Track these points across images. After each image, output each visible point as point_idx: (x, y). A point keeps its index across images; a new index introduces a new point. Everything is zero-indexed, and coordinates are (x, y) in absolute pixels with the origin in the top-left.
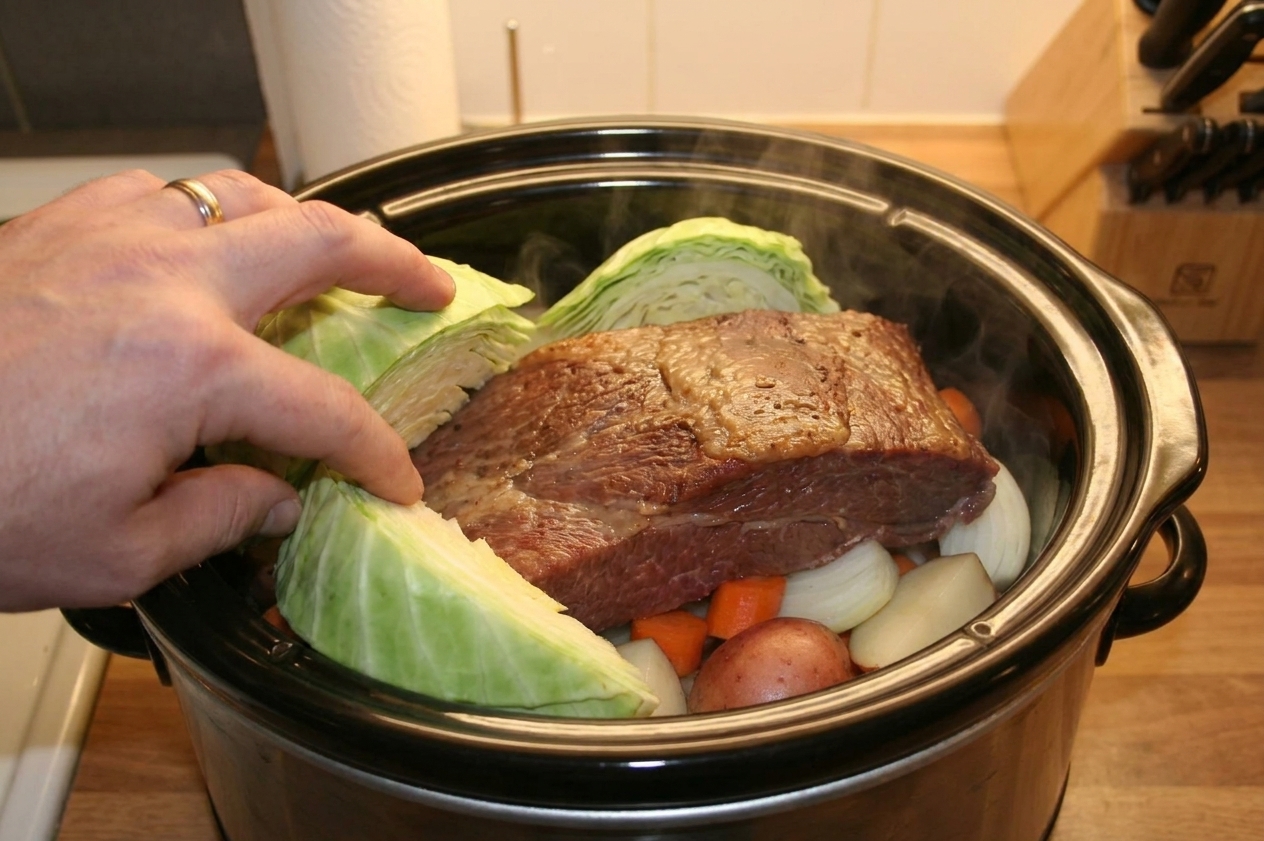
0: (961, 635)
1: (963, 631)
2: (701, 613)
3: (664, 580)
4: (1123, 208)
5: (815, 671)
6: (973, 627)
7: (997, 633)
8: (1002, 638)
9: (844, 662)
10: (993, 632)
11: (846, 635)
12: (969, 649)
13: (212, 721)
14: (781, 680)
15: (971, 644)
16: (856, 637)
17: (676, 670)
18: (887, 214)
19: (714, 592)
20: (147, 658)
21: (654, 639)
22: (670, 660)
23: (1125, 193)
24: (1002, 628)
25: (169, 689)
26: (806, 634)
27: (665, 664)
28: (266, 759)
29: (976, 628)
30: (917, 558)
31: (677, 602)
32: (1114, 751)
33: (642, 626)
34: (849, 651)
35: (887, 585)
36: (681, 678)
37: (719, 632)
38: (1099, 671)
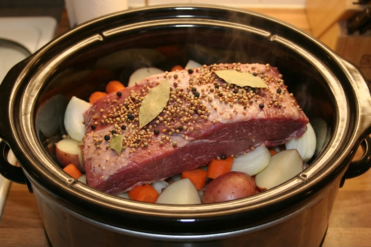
0: (296, 178)
1: (297, 176)
2: (206, 169)
3: (193, 159)
4: (345, 36)
5: (245, 190)
6: (301, 175)
7: (309, 177)
8: (311, 179)
9: (254, 186)
10: (307, 177)
11: (254, 177)
12: (299, 183)
13: (47, 205)
14: (233, 193)
15: (300, 181)
16: (257, 178)
17: (196, 188)
18: (270, 37)
19: (210, 162)
20: (25, 184)
21: (189, 178)
22: (194, 185)
23: (346, 31)
24: (310, 176)
25: (32, 194)
26: (241, 177)
27: (193, 186)
28: (65, 218)
29: (302, 175)
30: (277, 150)
31: (197, 166)
32: (343, 216)
33: (185, 174)
34: (255, 183)
35: (268, 161)
36: (198, 191)
37: (211, 176)
38: (340, 189)
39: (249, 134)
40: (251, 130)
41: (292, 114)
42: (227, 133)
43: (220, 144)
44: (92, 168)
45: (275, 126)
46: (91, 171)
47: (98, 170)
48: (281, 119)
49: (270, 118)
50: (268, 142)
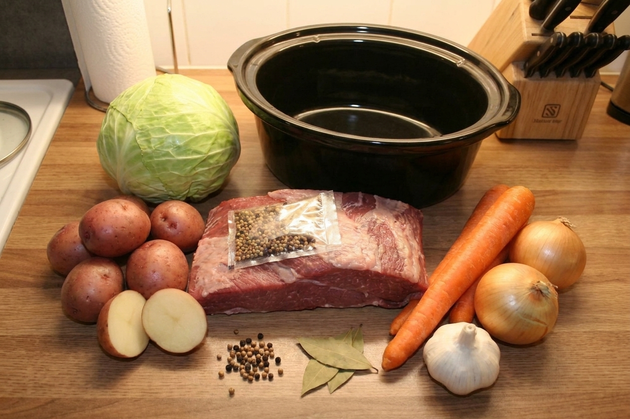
3: (299, 299)
4: (523, 79)
23: (523, 73)
39: (363, 286)
40: (365, 283)
41: (411, 275)
42: (339, 279)
43: (331, 289)
44: (196, 278)
45: (391, 284)
46: (195, 281)
47: (201, 282)
48: (398, 278)
49: (386, 274)
50: (382, 302)
